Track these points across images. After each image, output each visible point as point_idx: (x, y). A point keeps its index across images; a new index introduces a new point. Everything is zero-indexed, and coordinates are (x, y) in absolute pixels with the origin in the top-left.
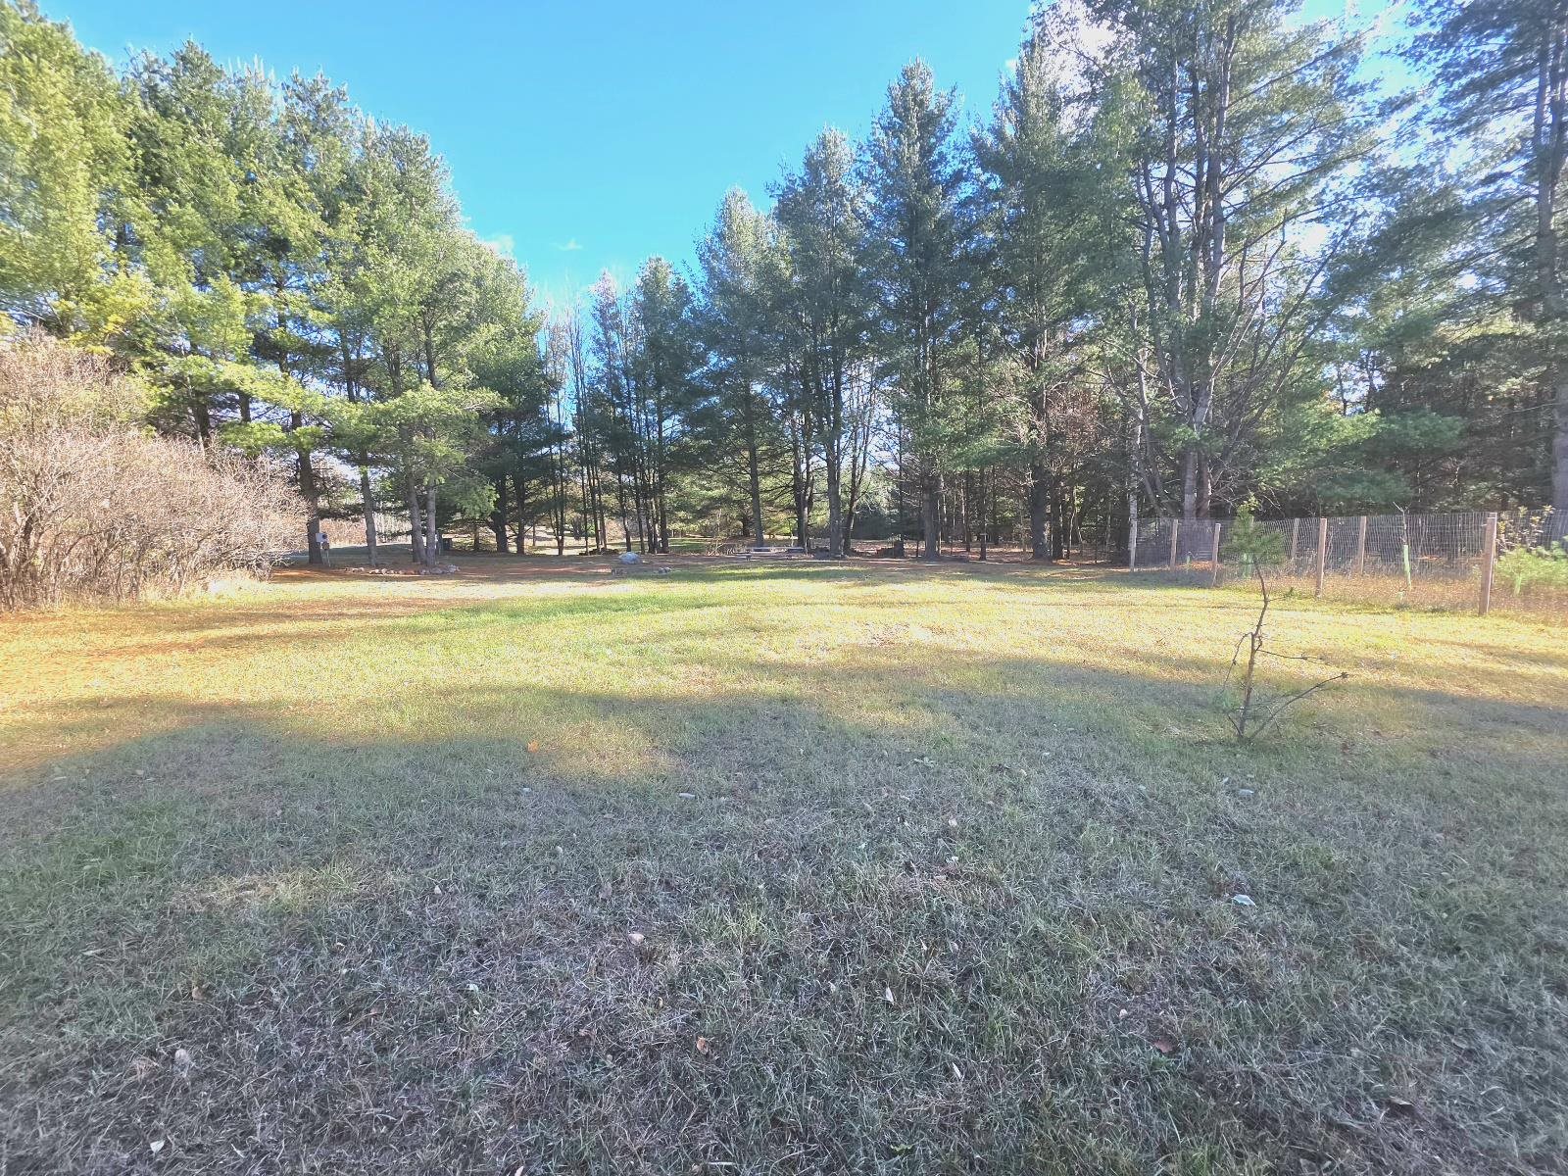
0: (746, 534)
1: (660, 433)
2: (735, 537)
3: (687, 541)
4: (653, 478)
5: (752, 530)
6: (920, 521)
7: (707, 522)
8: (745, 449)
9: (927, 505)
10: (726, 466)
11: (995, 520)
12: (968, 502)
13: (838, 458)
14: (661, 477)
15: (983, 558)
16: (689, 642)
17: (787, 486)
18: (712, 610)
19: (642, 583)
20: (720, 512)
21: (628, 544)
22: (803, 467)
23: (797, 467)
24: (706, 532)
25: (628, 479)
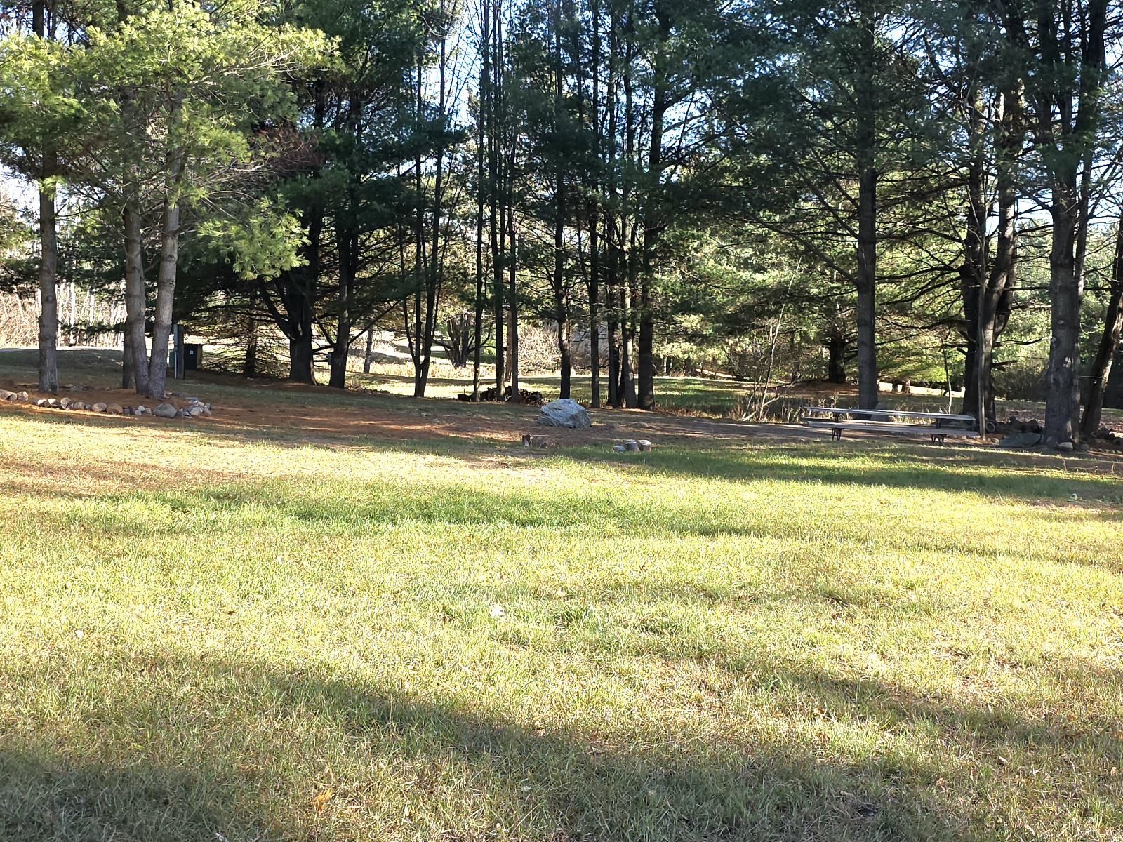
0: (836, 377)
1: (657, 135)
2: (809, 384)
3: (697, 385)
4: (631, 235)
5: (852, 370)
7: (745, 344)
8: (849, 176)
10: (801, 215)
13: (1083, 205)
14: (650, 236)
16: (677, 610)
17: (947, 269)
18: (735, 542)
19: (586, 469)
20: (778, 324)
21: (565, 382)
22: (992, 223)
23: (976, 218)
24: (740, 367)
25: (577, 237)
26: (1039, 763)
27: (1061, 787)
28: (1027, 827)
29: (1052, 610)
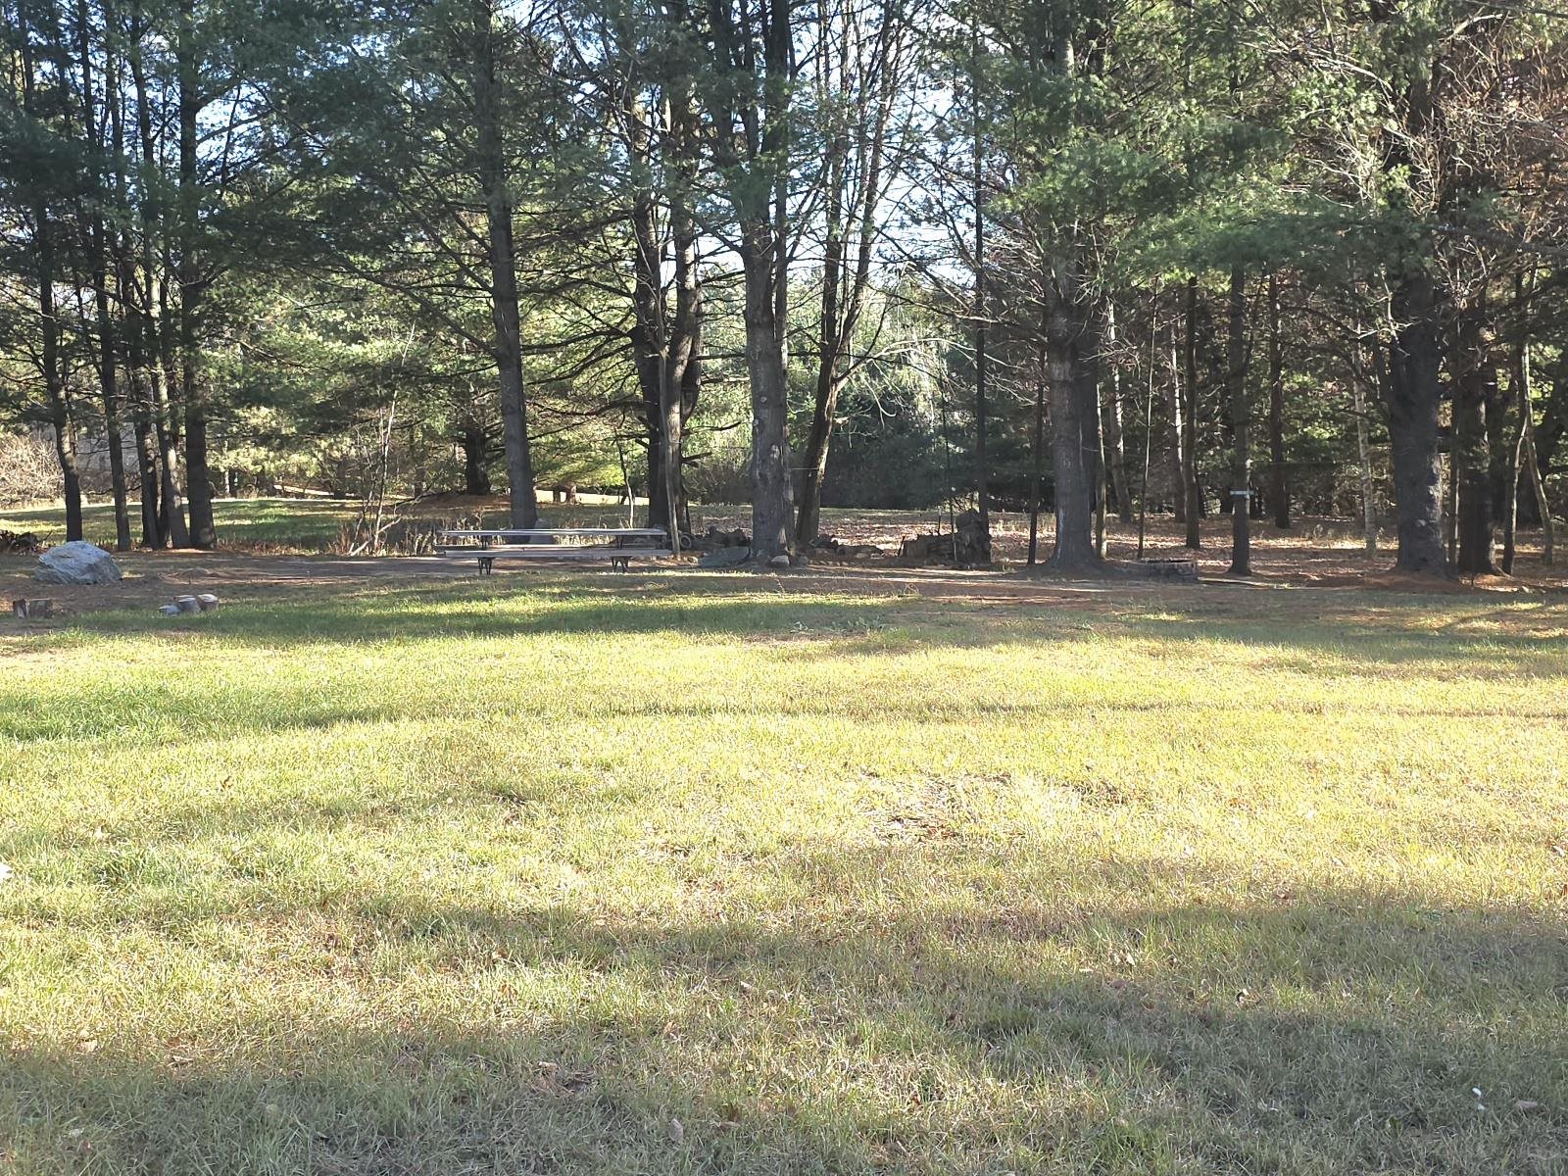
0: (478, 487)
1: (188, 146)
2: (441, 497)
3: (278, 509)
4: (159, 294)
5: (497, 475)
6: (1042, 449)
7: (345, 446)
8: (474, 207)
9: (1063, 401)
10: (411, 262)
11: (1278, 447)
12: (1192, 389)
13: (780, 246)
14: (191, 295)
15: (1240, 568)
16: (282, 840)
17: (614, 332)
18: (359, 732)
19: (121, 647)
20: (390, 416)
21: (74, 518)
22: (668, 271)
23: (647, 262)
24: (340, 479)
25: (75, 297)
26: (791, 983)
27: (822, 1011)
28: (784, 1070)
29: (787, 777)
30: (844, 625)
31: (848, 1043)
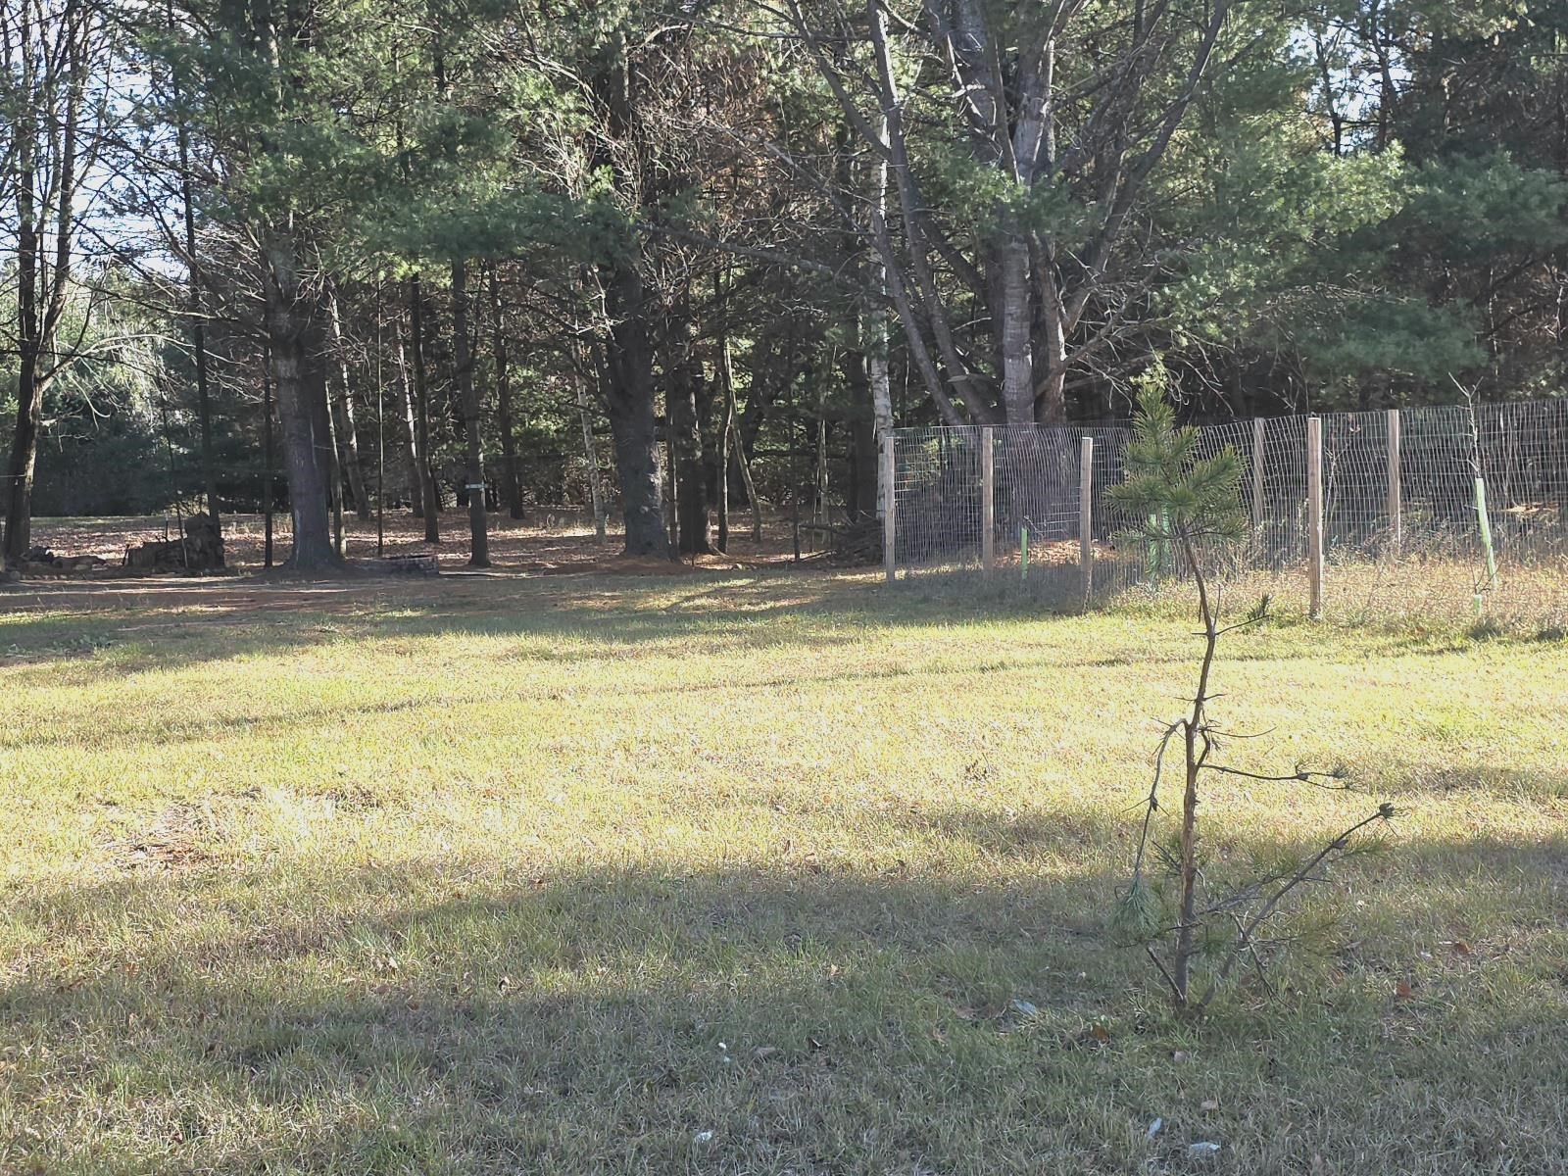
6: (272, 447)
9: (290, 399)
11: (508, 439)
12: (422, 385)
15: (480, 560)
30: (67, 644)
31: (98, 1090)
